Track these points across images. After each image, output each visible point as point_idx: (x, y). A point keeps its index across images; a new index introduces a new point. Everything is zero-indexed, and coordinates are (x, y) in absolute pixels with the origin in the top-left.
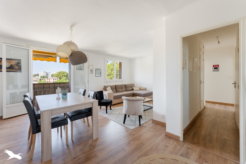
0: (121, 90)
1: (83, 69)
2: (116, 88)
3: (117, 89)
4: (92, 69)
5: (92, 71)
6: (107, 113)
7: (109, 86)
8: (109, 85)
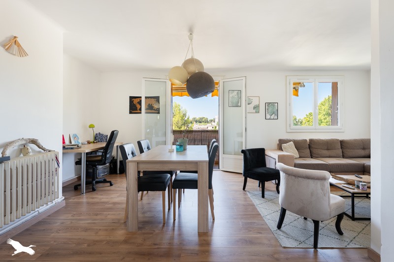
0: (326, 152)
1: (239, 104)
2: (313, 146)
3: (314, 151)
4: (257, 103)
5: (256, 108)
6: (263, 196)
7: (290, 141)
8: (291, 138)
